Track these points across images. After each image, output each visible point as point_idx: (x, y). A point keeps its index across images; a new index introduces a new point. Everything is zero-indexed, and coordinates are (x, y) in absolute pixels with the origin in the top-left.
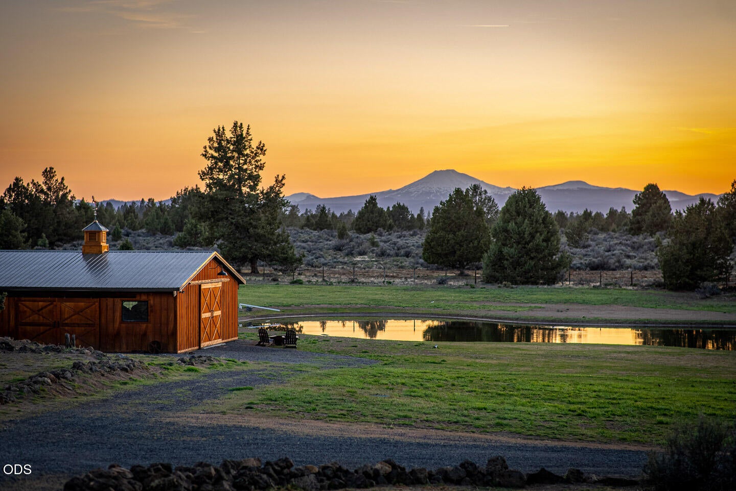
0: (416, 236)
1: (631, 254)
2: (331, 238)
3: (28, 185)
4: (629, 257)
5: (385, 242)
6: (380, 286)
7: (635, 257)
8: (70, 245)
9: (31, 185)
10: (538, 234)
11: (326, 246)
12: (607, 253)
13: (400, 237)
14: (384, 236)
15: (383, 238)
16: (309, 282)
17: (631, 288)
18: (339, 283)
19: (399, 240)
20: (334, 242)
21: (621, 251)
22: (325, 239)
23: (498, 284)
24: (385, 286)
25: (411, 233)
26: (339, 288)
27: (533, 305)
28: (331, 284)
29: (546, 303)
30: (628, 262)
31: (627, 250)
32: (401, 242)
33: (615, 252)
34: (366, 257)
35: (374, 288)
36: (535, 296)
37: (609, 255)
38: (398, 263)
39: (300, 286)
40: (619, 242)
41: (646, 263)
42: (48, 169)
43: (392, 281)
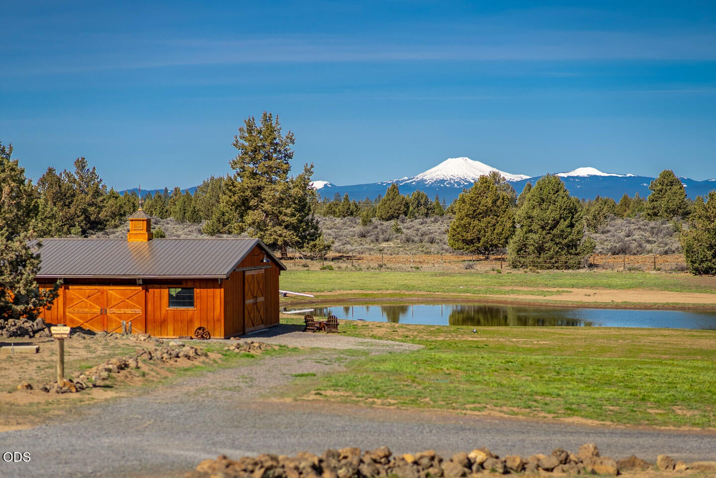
0: (437, 222)
1: (650, 239)
2: (355, 225)
3: (61, 174)
4: (649, 242)
5: (408, 228)
6: (409, 271)
7: (655, 242)
8: (102, 233)
9: (63, 175)
10: (562, 220)
11: (351, 233)
12: (627, 239)
13: (422, 224)
14: (406, 223)
15: (405, 224)
16: (339, 268)
17: (654, 272)
18: (368, 269)
19: (421, 226)
20: (359, 228)
21: (641, 236)
22: (349, 226)
23: (524, 269)
24: (413, 271)
25: (433, 219)
26: (368, 274)
27: (561, 289)
28: (360, 269)
29: (573, 287)
30: (648, 247)
31: (646, 235)
32: (424, 228)
33: (634, 237)
34: (391, 243)
35: (402, 274)
36: (561, 281)
37: (629, 240)
38: (424, 249)
39: (330, 271)
40: (637, 227)
41: (666, 248)
42: (80, 159)
43: (420, 266)
